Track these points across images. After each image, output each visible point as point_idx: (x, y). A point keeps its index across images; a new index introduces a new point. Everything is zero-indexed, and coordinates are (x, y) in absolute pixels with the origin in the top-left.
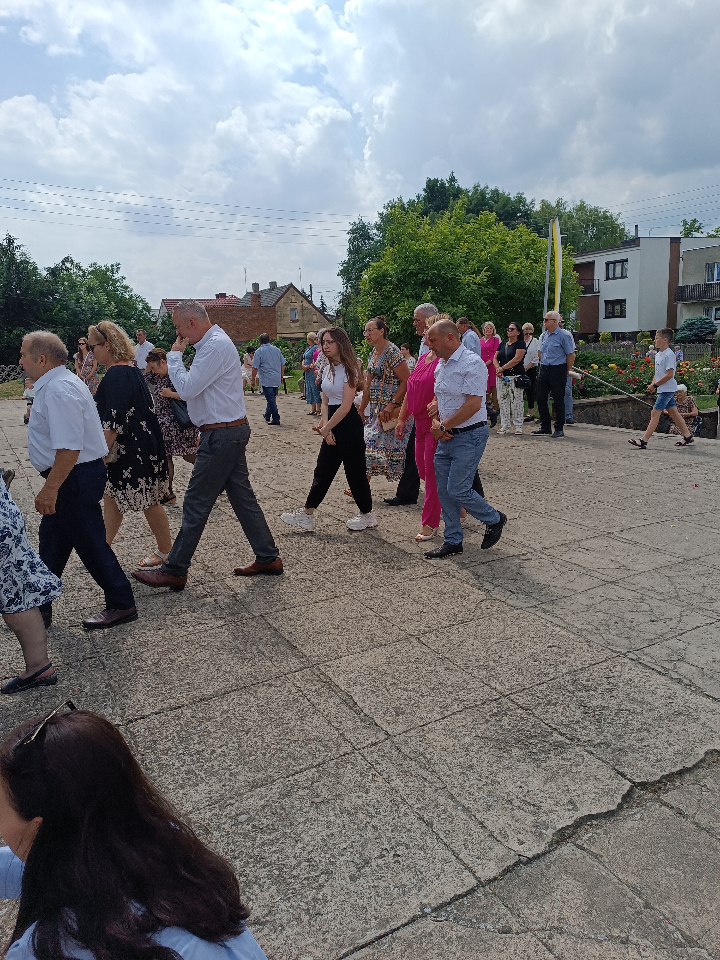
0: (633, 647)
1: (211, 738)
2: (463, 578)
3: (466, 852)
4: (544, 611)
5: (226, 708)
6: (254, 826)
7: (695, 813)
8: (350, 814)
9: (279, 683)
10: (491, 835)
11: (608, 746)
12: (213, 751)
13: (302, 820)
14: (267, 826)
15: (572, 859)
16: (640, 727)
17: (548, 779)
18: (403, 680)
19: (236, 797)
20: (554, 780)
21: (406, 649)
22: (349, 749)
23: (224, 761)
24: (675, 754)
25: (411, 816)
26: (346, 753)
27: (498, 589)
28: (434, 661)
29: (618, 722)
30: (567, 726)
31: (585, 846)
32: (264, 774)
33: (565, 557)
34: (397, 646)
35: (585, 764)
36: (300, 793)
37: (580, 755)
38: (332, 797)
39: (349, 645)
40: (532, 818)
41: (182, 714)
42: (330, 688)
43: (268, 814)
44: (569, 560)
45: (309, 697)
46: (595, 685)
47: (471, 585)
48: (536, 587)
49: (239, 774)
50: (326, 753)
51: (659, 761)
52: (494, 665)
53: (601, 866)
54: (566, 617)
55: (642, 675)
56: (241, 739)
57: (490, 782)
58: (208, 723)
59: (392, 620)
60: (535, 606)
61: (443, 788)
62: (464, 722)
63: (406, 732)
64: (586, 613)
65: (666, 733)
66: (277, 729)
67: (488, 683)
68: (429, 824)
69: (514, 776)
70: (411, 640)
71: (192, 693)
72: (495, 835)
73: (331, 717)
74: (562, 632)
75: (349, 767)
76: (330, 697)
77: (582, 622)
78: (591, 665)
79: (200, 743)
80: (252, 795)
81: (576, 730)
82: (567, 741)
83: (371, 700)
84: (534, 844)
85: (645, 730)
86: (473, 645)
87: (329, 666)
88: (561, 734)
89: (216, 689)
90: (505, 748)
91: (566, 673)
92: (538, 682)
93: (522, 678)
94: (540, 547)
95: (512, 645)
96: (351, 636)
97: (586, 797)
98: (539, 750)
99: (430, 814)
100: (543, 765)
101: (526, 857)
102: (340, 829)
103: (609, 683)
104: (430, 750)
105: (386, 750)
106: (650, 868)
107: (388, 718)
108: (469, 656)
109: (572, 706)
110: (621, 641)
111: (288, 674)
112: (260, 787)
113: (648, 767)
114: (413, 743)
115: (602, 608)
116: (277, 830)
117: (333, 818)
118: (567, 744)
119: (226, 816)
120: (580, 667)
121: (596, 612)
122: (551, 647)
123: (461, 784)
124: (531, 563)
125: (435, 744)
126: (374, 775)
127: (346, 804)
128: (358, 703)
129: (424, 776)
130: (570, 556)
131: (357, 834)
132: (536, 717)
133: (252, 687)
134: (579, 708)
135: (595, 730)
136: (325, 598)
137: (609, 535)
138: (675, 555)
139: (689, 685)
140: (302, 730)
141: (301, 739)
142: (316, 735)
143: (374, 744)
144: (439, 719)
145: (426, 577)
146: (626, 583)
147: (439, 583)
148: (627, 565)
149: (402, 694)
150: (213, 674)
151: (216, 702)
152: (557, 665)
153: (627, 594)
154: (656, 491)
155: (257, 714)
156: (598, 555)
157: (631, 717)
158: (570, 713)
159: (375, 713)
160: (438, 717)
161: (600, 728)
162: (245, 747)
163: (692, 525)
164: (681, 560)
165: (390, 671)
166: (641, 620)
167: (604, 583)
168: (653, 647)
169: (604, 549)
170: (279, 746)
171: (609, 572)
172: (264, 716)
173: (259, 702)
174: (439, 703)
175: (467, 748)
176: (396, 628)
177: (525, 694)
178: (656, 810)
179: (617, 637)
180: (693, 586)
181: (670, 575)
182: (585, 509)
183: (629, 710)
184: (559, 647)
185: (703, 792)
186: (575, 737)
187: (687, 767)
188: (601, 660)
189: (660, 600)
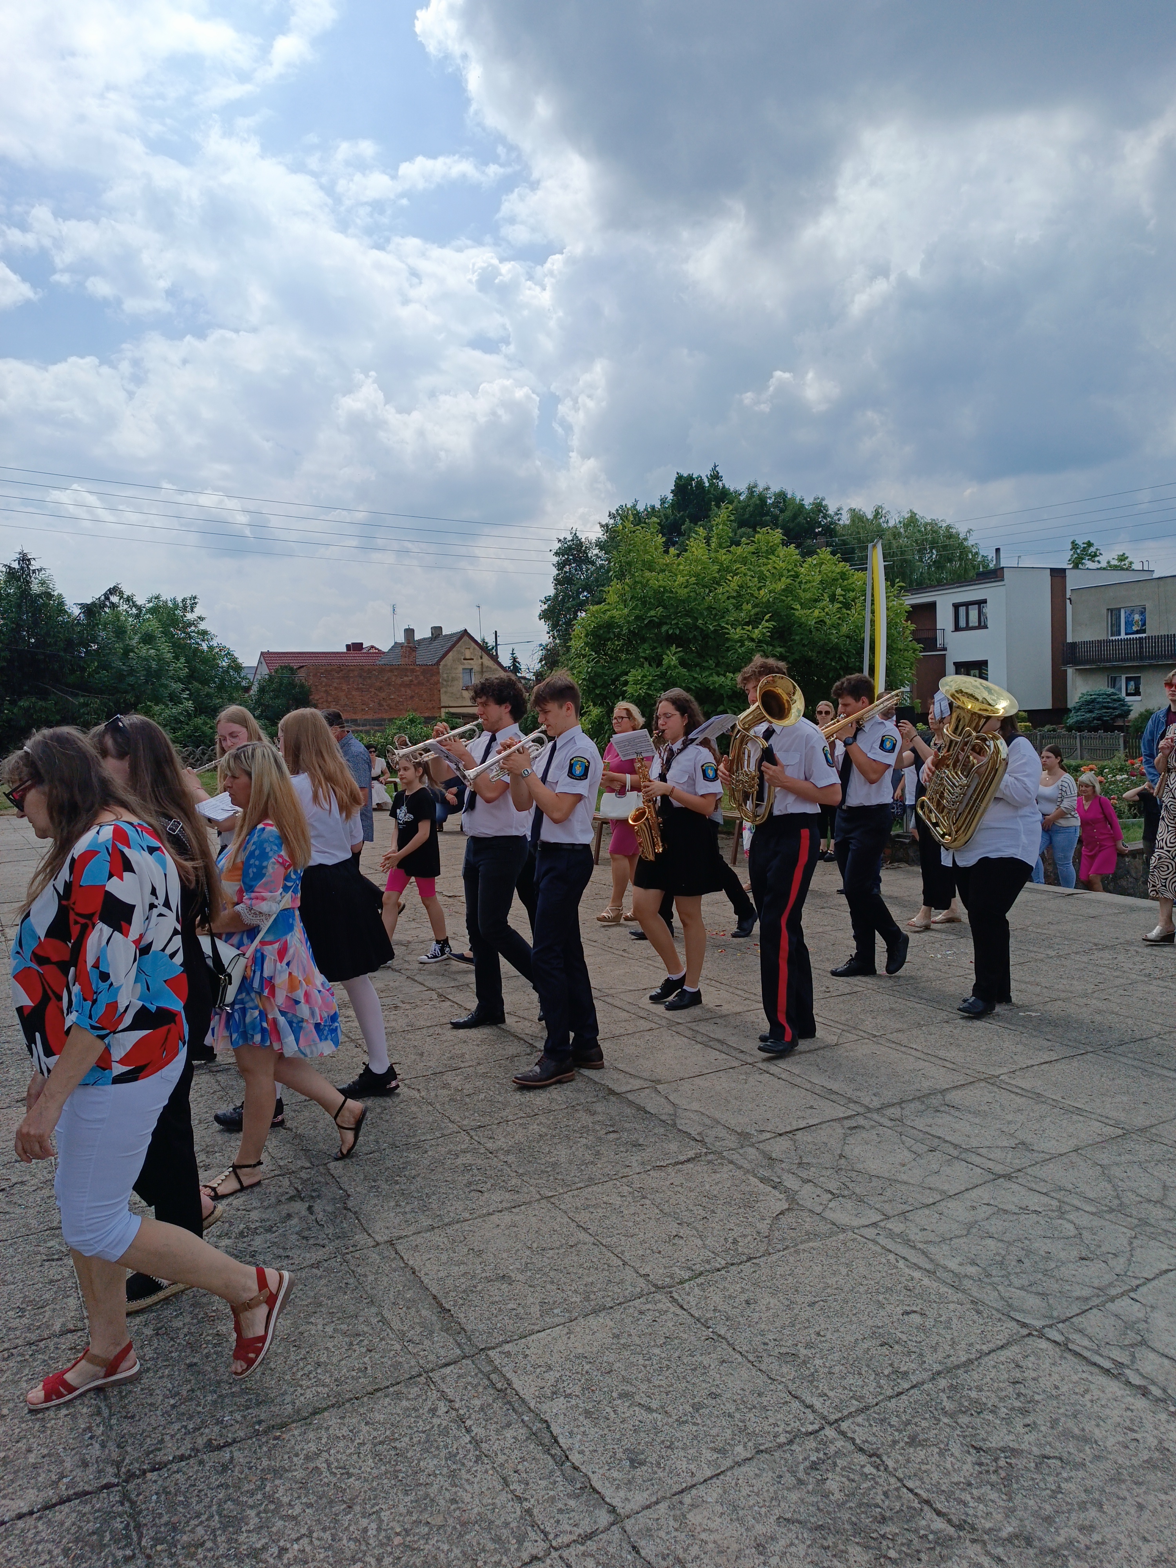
0: (1055, 1314)
1: (282, 1518)
2: (746, 1165)
4: (891, 1235)
5: (314, 1449)
9: (415, 1391)
11: (1029, 1542)
12: (283, 1550)
16: (1084, 1497)
18: (644, 1387)
21: (649, 1317)
22: (539, 1548)
26: (535, 1558)
27: (808, 1187)
28: (699, 1344)
29: (1042, 1485)
30: (949, 1495)
33: (920, 1123)
34: (631, 1310)
39: (546, 1307)
41: (232, 1459)
42: (509, 1403)
44: (928, 1129)
45: (469, 1423)
46: (994, 1400)
47: (763, 1180)
48: (873, 1184)
50: (497, 1558)
52: (808, 1352)
54: (931, 1249)
55: (1075, 1378)
56: (336, 1521)
58: (277, 1482)
59: (623, 1252)
60: (874, 1225)
62: (758, 1484)
63: (648, 1507)
64: (965, 1239)
65: (1133, 1511)
66: (408, 1499)
67: (798, 1393)
70: (658, 1296)
71: (254, 1411)
73: (508, 1471)
74: (926, 1281)
76: (509, 1425)
77: (960, 1259)
78: (982, 1355)
79: (259, 1529)
81: (965, 1504)
82: (951, 1531)
83: (584, 1433)
85: (1093, 1504)
86: (768, 1309)
87: (508, 1354)
88: (939, 1513)
89: (298, 1403)
90: (836, 1545)
91: (939, 1373)
92: (889, 1392)
93: (860, 1383)
94: (876, 1103)
95: (838, 1308)
96: (549, 1286)
98: (900, 1552)
103: (1019, 1395)
104: (695, 1550)
105: (611, 1550)
107: (615, 1474)
108: (762, 1333)
109: (956, 1449)
110: (1033, 1301)
111: (433, 1370)
114: (662, 1534)
115: (993, 1230)
118: (951, 1539)
120: (964, 1359)
121: (982, 1238)
122: (908, 1313)
124: (864, 1134)
125: (703, 1536)
128: (561, 1440)
130: (930, 1121)
132: (890, 1473)
133: (365, 1399)
134: (969, 1452)
135: (1002, 1503)
136: (505, 1205)
137: (991, 1080)
138: (1107, 1121)
139: (1164, 1401)
140: (453, 1501)
141: (451, 1521)
142: (479, 1514)
143: (589, 1536)
144: (711, 1478)
145: (682, 1163)
146: (1030, 1178)
147: (706, 1175)
148: (1028, 1140)
149: (640, 1418)
150: (295, 1369)
151: (296, 1433)
152: (921, 1355)
153: (1034, 1201)
154: (1063, 995)
155: (370, 1462)
156: (977, 1121)
157: (1065, 1475)
158: (952, 1464)
159: (591, 1461)
160: (709, 1473)
161: (1010, 1499)
162: (345, 1542)
163: (1130, 1062)
164: (1120, 1132)
165: (618, 1364)
166: (1063, 1255)
167: (992, 1177)
168: (1089, 1315)
169: (986, 1108)
170: (408, 1539)
171: (998, 1154)
172: (383, 1468)
173: (375, 1434)
174: (709, 1439)
175: (764, 1547)
176: (629, 1271)
177: (868, 1420)
179: (1024, 1293)
180: (1146, 1184)
181: (1103, 1162)
182: (948, 1028)
183: (1060, 1458)
184: (923, 1314)
186: (965, 1521)
188: (1000, 1343)
189: (1092, 1214)
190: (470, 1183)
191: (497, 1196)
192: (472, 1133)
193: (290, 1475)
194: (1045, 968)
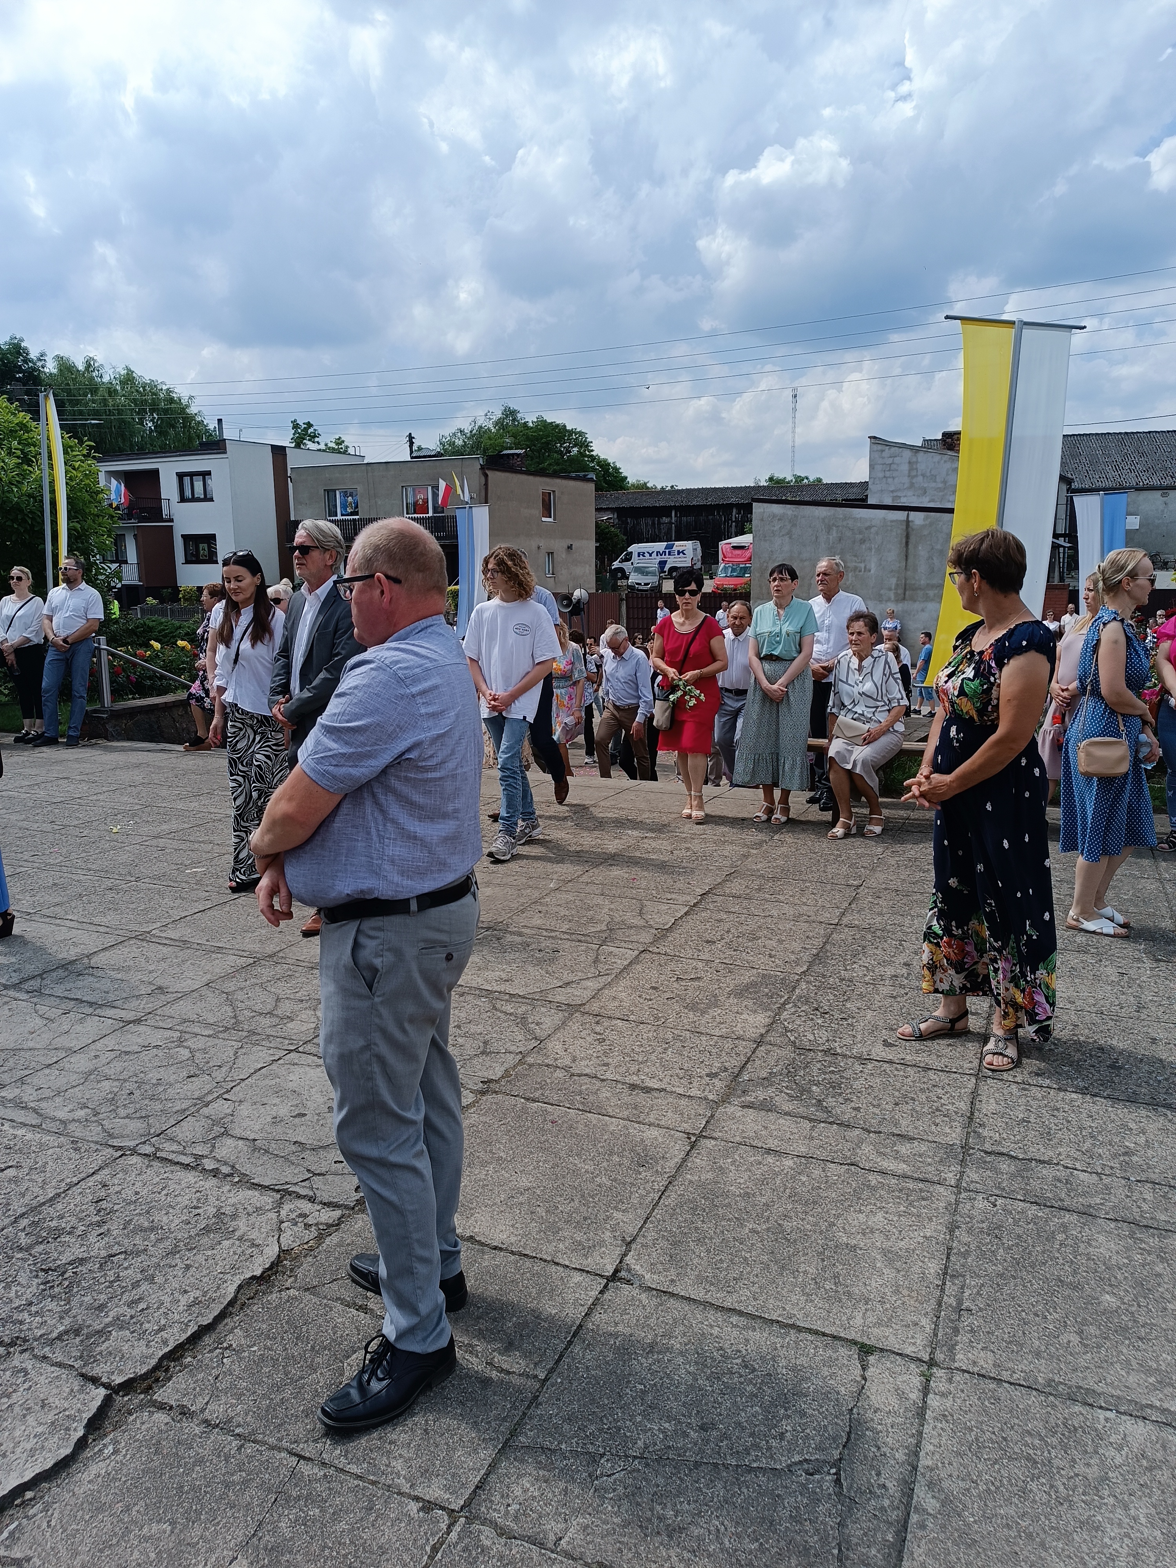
0: (152, 1131)
4: (3, 1102)
7: (207, 1404)
11: (77, 1332)
16: (139, 1276)
24: (190, 1306)
29: (102, 1280)
33: (58, 990)
35: (26, 1386)
37: (23, 1370)
44: (66, 994)
46: (73, 1221)
51: (161, 1330)
54: (44, 1105)
55: (156, 1180)
64: (80, 1087)
65: (180, 1273)
74: (29, 1136)
77: (70, 1107)
78: (71, 1186)
81: (21, 1323)
85: (146, 1279)
91: (22, 1215)
94: (13, 979)
97: (18, 1451)
103: (99, 1211)
106: (114, 1542)
109: (23, 1278)
110: (136, 1126)
113: (140, 1348)
115: (111, 1072)
120: (51, 1195)
121: (99, 1082)
122: (2, 1170)
130: (69, 985)
134: (37, 1277)
135: (59, 1309)
137: (143, 937)
138: (242, 953)
139: (231, 1175)
146: (158, 1018)
148: (164, 985)
152: (8, 1204)
153: (157, 1038)
157: (126, 1264)
158: (17, 1292)
161: (68, 1303)
164: (252, 961)
166: (172, 1079)
167: (121, 1024)
168: (183, 1123)
169: (131, 963)
171: (132, 1003)
178: (143, 1423)
179: (127, 1121)
180: (262, 1000)
181: (230, 990)
182: (110, 895)
183: (125, 1252)
184: (18, 1167)
185: (225, 1360)
186: (17, 1338)
187: (205, 1323)
188: (91, 1171)
189: (209, 1036)
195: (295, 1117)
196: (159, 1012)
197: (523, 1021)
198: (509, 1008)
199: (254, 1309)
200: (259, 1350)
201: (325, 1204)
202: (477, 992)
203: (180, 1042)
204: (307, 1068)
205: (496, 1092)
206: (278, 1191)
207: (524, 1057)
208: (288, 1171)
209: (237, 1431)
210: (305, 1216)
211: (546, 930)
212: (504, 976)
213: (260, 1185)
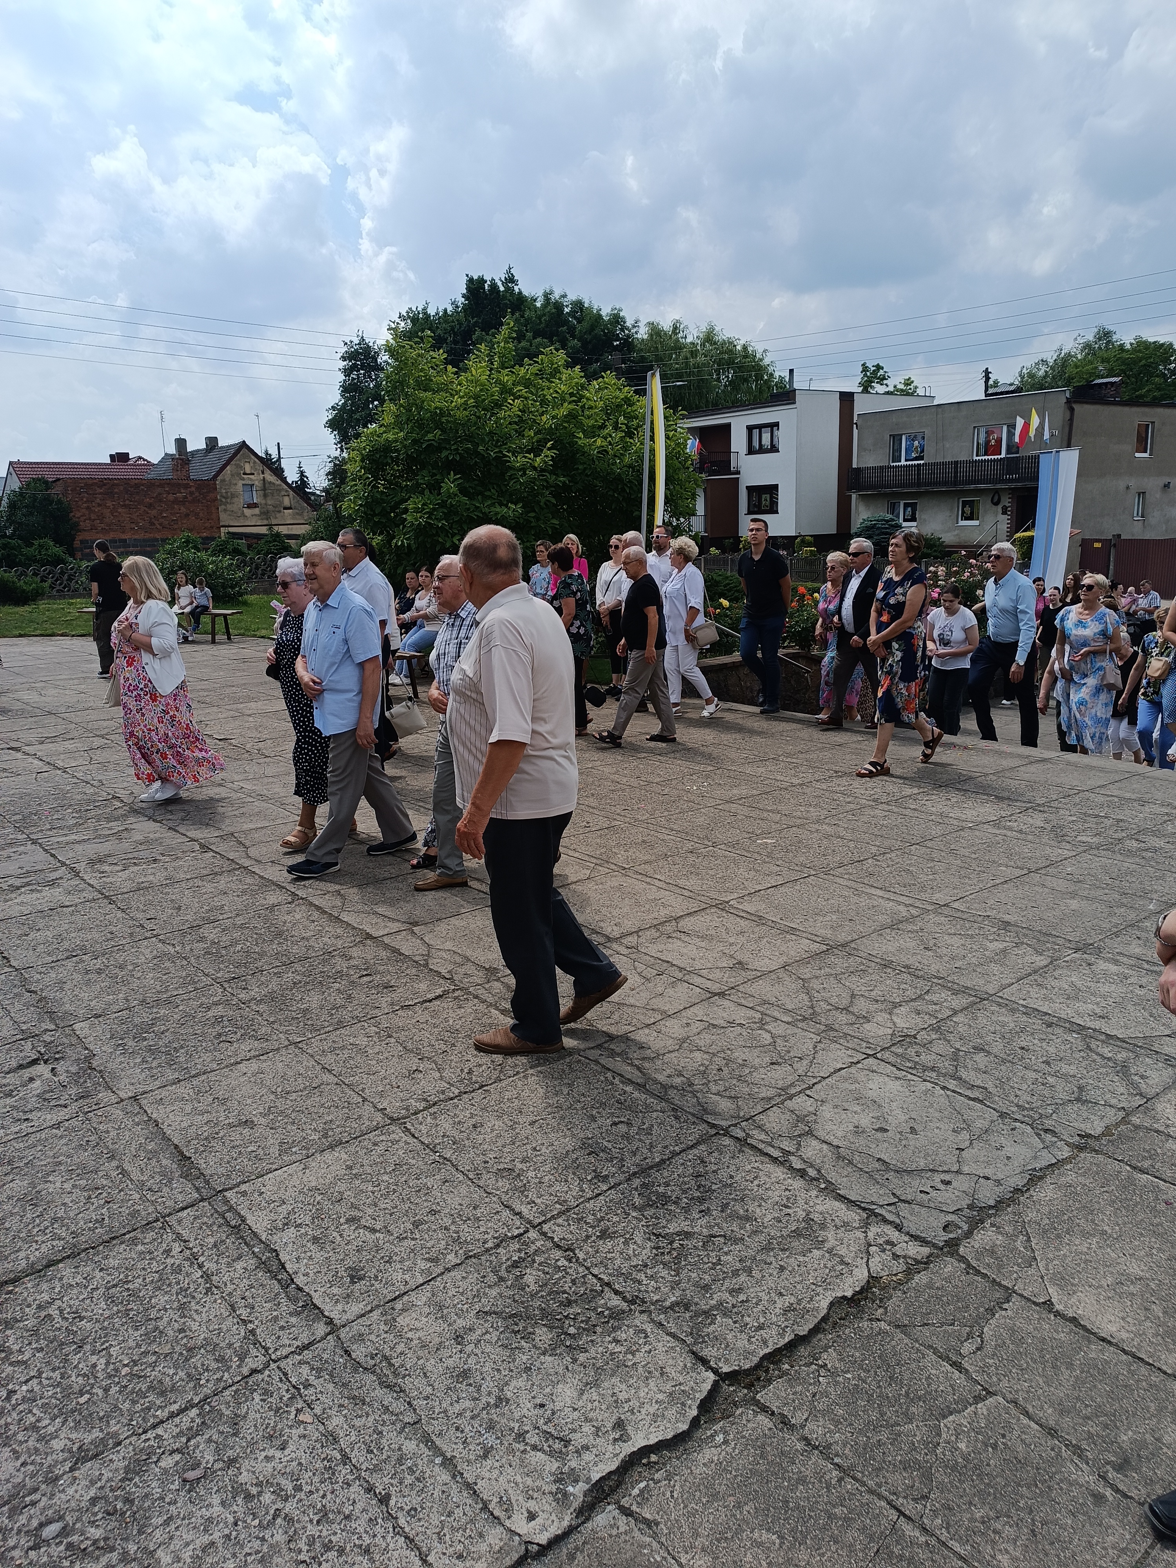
0: (742, 1114)
1: (11, 1364)
2: (490, 999)
3: (440, 1548)
4: (612, 1055)
5: (46, 1298)
6: (70, 1546)
7: (806, 1420)
8: (249, 1497)
9: (151, 1235)
10: (485, 1508)
11: (687, 1307)
13: (160, 1521)
14: (95, 1542)
15: (611, 1536)
16: (738, 1265)
17: (587, 1384)
18: (370, 1211)
19: (43, 1487)
20: (596, 1384)
21: (380, 1149)
22: (260, 1361)
23: (30, 1411)
24: (786, 1311)
25: (355, 1488)
26: (254, 1371)
28: (425, 1168)
29: (706, 1260)
30: (627, 1277)
31: (634, 1508)
32: (101, 1430)
33: (653, 950)
34: (366, 1143)
35: (647, 1348)
36: (162, 1464)
37: (644, 1331)
38: (220, 1465)
39: (285, 1146)
40: (554, 1465)
42: (242, 1238)
43: (100, 1516)
44: (659, 955)
45: (201, 1259)
46: (678, 1192)
47: (501, 1013)
49: (55, 1436)
50: (218, 1376)
51: (761, 1327)
52: (523, 1166)
53: (654, 1544)
54: (646, 1065)
55: (748, 1168)
56: (66, 1360)
57: (492, 1402)
58: (9, 1332)
59: (363, 1090)
60: (599, 1047)
61: (415, 1423)
62: (463, 1285)
63: (363, 1315)
64: (676, 1054)
65: (775, 1273)
66: (136, 1334)
67: (510, 1203)
68: (384, 1500)
69: (533, 1385)
70: (393, 1128)
72: (491, 1507)
73: (236, 1298)
74: (636, 1094)
75: (257, 1397)
76: (239, 1258)
77: (668, 1072)
78: (675, 1154)
80: (75, 1478)
81: (640, 1282)
82: (624, 1305)
83: (310, 1257)
84: (554, 1517)
85: (744, 1271)
86: (493, 1131)
87: (244, 1194)
88: (617, 1292)
89: (32, 1258)
90: (525, 1328)
91: (635, 1174)
92: (589, 1195)
93: (565, 1189)
94: (616, 934)
96: (289, 1127)
97: (643, 1411)
98: (579, 1328)
99: (386, 1480)
100: (582, 1357)
101: (538, 1544)
102: (227, 1531)
103: (699, 1187)
104: (400, 1348)
105: (325, 1356)
106: (729, 1535)
107: (335, 1290)
108: (484, 1153)
109: (638, 1237)
110: (724, 1105)
111: (170, 1214)
112: (91, 1459)
113: (742, 1343)
114: (373, 1337)
115: (701, 1043)
116: (112, 1549)
117: (217, 1510)
118: (623, 1312)
119: (19, 1532)
120: (657, 1160)
121: (691, 1051)
122: (615, 1124)
123: (445, 1411)
125: (410, 1335)
126: (298, 1411)
127: (244, 1478)
128: (287, 1266)
129: (386, 1403)
130: (662, 947)
131: (257, 1538)
132: (580, 1263)
133: (101, 1248)
134: (649, 1239)
135: (670, 1278)
136: (253, 1053)
137: (722, 906)
138: (816, 938)
139: (817, 1180)
140: (181, 1331)
141: (178, 1349)
142: (205, 1339)
143: (306, 1347)
144: (422, 1285)
145: (430, 1001)
146: (740, 995)
147: (451, 1011)
148: (744, 960)
149: (364, 1239)
150: (31, 1226)
151: (29, 1285)
152: (622, 1159)
153: (740, 1015)
154: (799, 821)
155: (103, 1305)
156: (703, 944)
157: (726, 1249)
158: (634, 1250)
159: (314, 1282)
160: (421, 1281)
161: (678, 1275)
162: (73, 1378)
163: (845, 883)
164: (825, 948)
165: (348, 1193)
166: (757, 1062)
167: (709, 995)
168: (769, 1113)
169: (713, 932)
170: (136, 1368)
171: (717, 975)
172: (115, 1308)
173: (109, 1278)
174: (424, 1251)
175: (463, 1338)
176: (368, 1107)
177: (567, 1220)
178: (748, 1421)
179: (717, 1098)
180: (837, 994)
181: (806, 976)
182: (691, 858)
183: (724, 1236)
184: (629, 1124)
185: (821, 1379)
186: (637, 1297)
187: (801, 1334)
188: (690, 1143)
189: (788, 1023)
190: (220, 1035)
191: (246, 1047)
192: (226, 985)
193: (21, 1325)
194: (788, 796)
195: (876, 1130)
196: (741, 988)
197: (1123, 1070)
198: (1106, 1051)
199: (847, 1331)
200: (854, 1378)
201: (912, 1236)
202: (1067, 1025)
203: (762, 1024)
204: (887, 1079)
205: (1095, 1151)
206: (864, 1209)
207: (1127, 1115)
208: (874, 1189)
209: (836, 1460)
210: (893, 1244)
211: (1148, 962)
212: (1098, 1011)
213: (846, 1198)
